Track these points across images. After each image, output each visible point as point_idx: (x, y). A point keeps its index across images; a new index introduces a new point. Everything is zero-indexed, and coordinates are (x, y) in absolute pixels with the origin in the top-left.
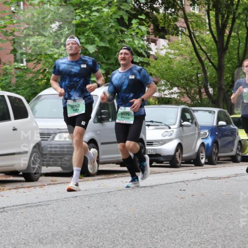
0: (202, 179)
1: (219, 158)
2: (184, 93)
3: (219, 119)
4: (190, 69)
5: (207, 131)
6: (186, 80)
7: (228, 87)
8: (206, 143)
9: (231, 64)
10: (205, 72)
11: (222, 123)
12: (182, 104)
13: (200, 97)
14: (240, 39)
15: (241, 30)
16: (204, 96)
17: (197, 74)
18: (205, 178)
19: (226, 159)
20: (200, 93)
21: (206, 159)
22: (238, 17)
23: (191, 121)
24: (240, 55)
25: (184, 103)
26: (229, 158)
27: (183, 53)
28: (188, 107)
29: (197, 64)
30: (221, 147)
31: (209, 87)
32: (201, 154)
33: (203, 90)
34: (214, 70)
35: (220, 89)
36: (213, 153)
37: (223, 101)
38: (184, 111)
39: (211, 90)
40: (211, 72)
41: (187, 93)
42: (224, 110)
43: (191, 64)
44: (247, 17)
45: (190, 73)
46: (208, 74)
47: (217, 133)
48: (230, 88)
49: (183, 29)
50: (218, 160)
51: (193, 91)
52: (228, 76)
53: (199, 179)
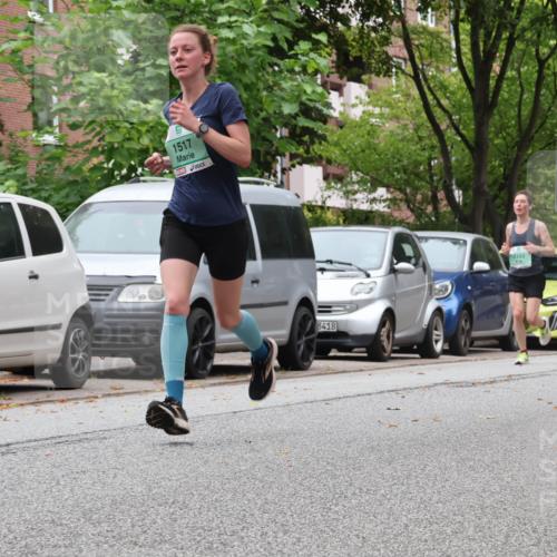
0: (436, 384)
1: (472, 341)
2: (401, 200)
3: (474, 258)
4: (414, 148)
5: (448, 283)
6: (405, 173)
7: (496, 188)
8: (445, 309)
9: (504, 138)
10: (445, 154)
11: (481, 266)
12: (395, 225)
13: (436, 208)
14: (525, 86)
15: (526, 64)
16: (444, 207)
17: (430, 159)
18: (441, 384)
19: (488, 342)
20: (435, 201)
21: (445, 342)
22: (521, 37)
23: (413, 261)
24: (523, 118)
25: (401, 223)
26: (495, 342)
27: (399, 113)
28: (408, 231)
29: (429, 137)
30: (478, 318)
31: (454, 187)
32: (435, 332)
33: (441, 195)
34: (467, 151)
35: (479, 192)
36: (460, 331)
37: (484, 217)
38: (399, 240)
39: (458, 194)
40: (459, 155)
41: (408, 201)
42: (485, 238)
43: (416, 139)
44: (539, 36)
45: (414, 158)
46: (453, 159)
47: (469, 288)
48: (501, 189)
49: (400, 61)
50: (471, 345)
51: (419, 197)
52: (495, 164)
53: (429, 387)
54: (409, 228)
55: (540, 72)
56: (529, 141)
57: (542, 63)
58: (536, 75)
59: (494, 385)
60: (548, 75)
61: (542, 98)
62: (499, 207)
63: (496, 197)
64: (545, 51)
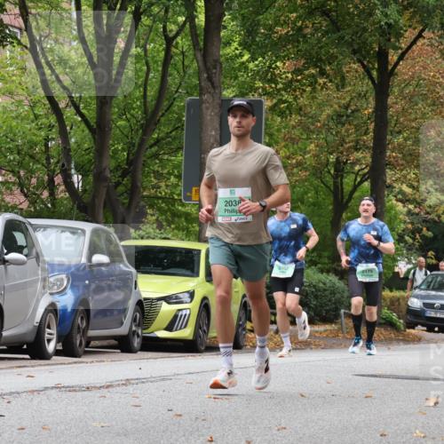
0: (46, 388)
1: (88, 341)
2: (14, 183)
3: (93, 250)
4: (28, 126)
5: (64, 276)
6: (19, 153)
7: (119, 173)
8: (59, 306)
9: (128, 120)
10: (64, 135)
11: (98, 258)
12: (6, 211)
13: (52, 194)
14: (151, 64)
15: (153, 41)
16: (62, 193)
17: (47, 140)
18: (52, 388)
19: (105, 343)
20: (51, 185)
21: (58, 342)
22: (147, 12)
23: (25, 251)
24: (149, 99)
25: (12, 209)
26: (113, 342)
27: (13, 87)
28: (21, 218)
29: (46, 116)
30: (95, 316)
31: (73, 171)
32: (48, 330)
33: (58, 179)
34: (87, 131)
35: (100, 177)
36: (75, 330)
37: (104, 207)
38: (11, 227)
39: (76, 179)
40: (79, 137)
41: (21, 186)
42: (106, 228)
43: (32, 117)
44: (167, 12)
45: (28, 137)
46: (73, 140)
47: (87, 282)
48: (124, 175)
49: (16, 30)
50: (87, 345)
51: (34, 181)
52: (118, 148)
53: (38, 391)
54: (21, 215)
55: (168, 50)
56: (156, 124)
57: (169, 41)
58: (162, 54)
59: (110, 389)
60: (176, 54)
61: (169, 79)
62: (122, 194)
63: (118, 184)
64: (173, 28)
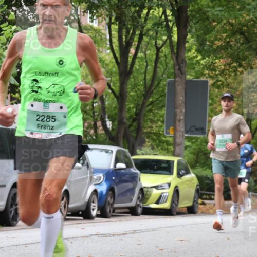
0: (91, 235)
1: (114, 210)
3: (117, 160)
5: (101, 175)
7: (131, 120)
8: (99, 191)
9: (136, 92)
10: (102, 100)
11: (121, 165)
13: (96, 131)
14: (149, 63)
15: (150, 50)
16: (101, 131)
17: (93, 103)
18: (95, 235)
19: (123, 210)
20: (95, 127)
21: (98, 210)
22: (147, 34)
23: (81, 162)
24: (147, 81)
26: (127, 210)
30: (118, 195)
31: (107, 119)
32: (93, 204)
33: (99, 124)
34: (115, 99)
35: (121, 122)
36: (107, 204)
37: (124, 138)
39: (109, 124)
40: (111, 101)
42: (124, 149)
44: (157, 34)
46: (107, 103)
47: (114, 178)
48: (134, 120)
50: (113, 212)
51: (86, 124)
52: (130, 106)
53: (87, 237)
55: (157, 55)
56: (151, 94)
57: (158, 49)
58: (155, 56)
59: (125, 235)
60: (162, 56)
61: (158, 70)
62: (132, 131)
63: (130, 126)
64: (160, 42)
